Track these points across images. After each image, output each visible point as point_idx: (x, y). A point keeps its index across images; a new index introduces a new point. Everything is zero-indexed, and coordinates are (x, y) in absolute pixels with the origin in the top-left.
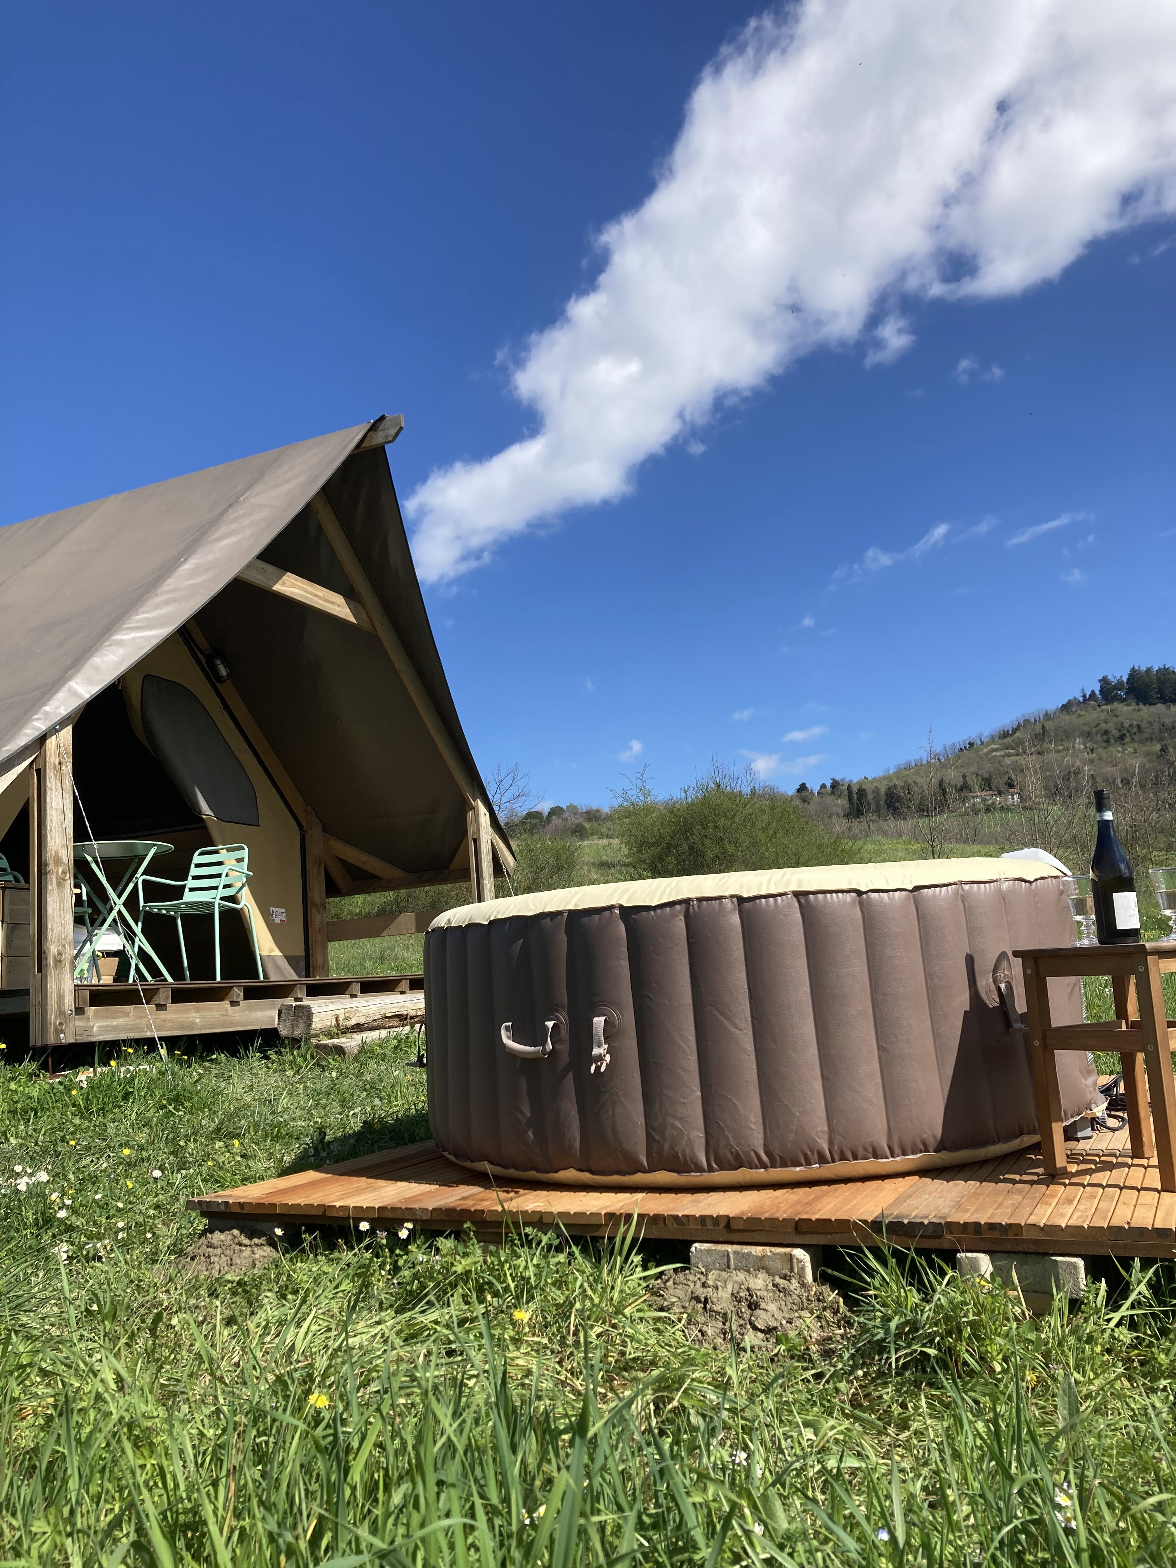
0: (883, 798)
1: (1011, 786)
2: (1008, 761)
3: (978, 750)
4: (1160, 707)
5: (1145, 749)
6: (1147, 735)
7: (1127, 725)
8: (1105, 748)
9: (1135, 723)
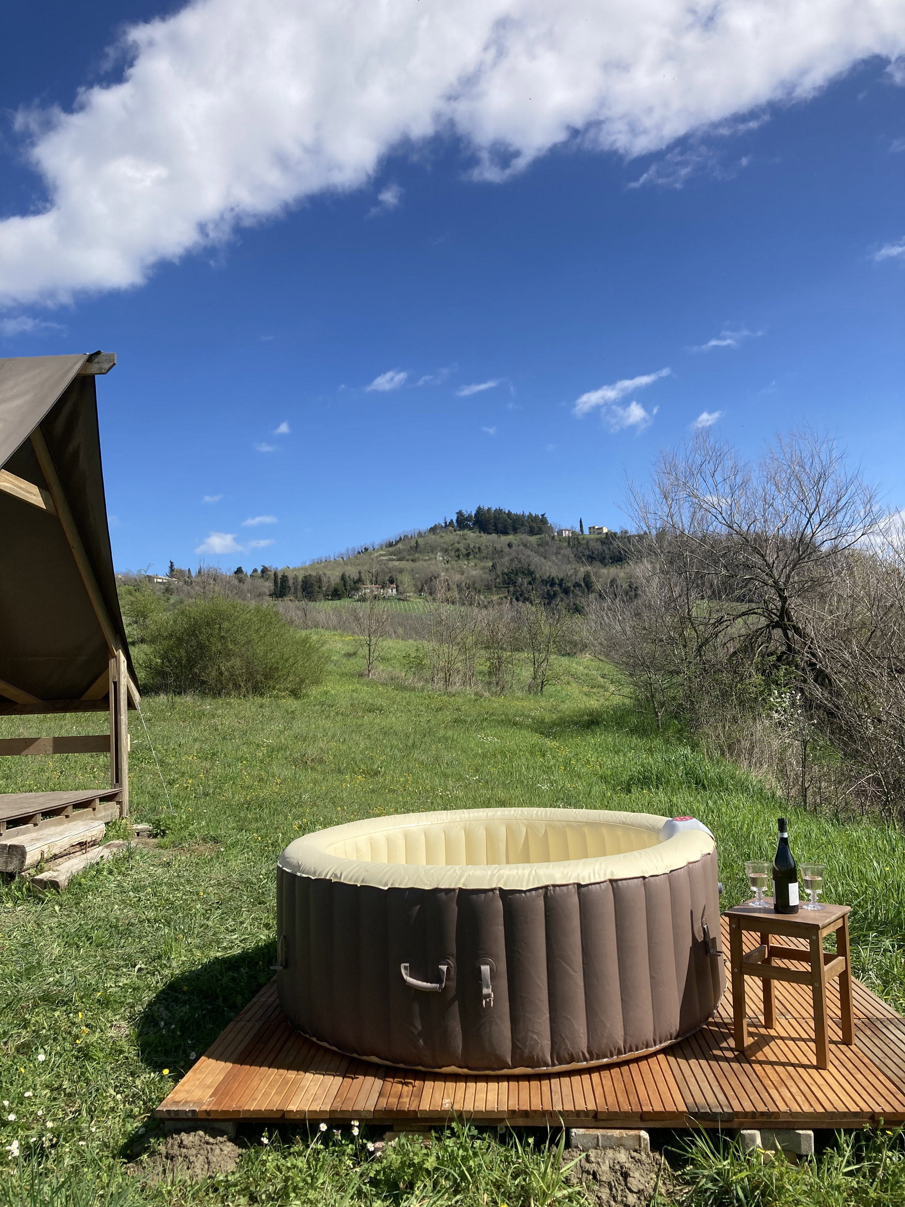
0: (300, 583)
1: (392, 582)
2: (391, 564)
3: (370, 554)
4: (494, 536)
5: (483, 564)
6: (484, 555)
7: (472, 546)
8: (456, 561)
9: (477, 545)
